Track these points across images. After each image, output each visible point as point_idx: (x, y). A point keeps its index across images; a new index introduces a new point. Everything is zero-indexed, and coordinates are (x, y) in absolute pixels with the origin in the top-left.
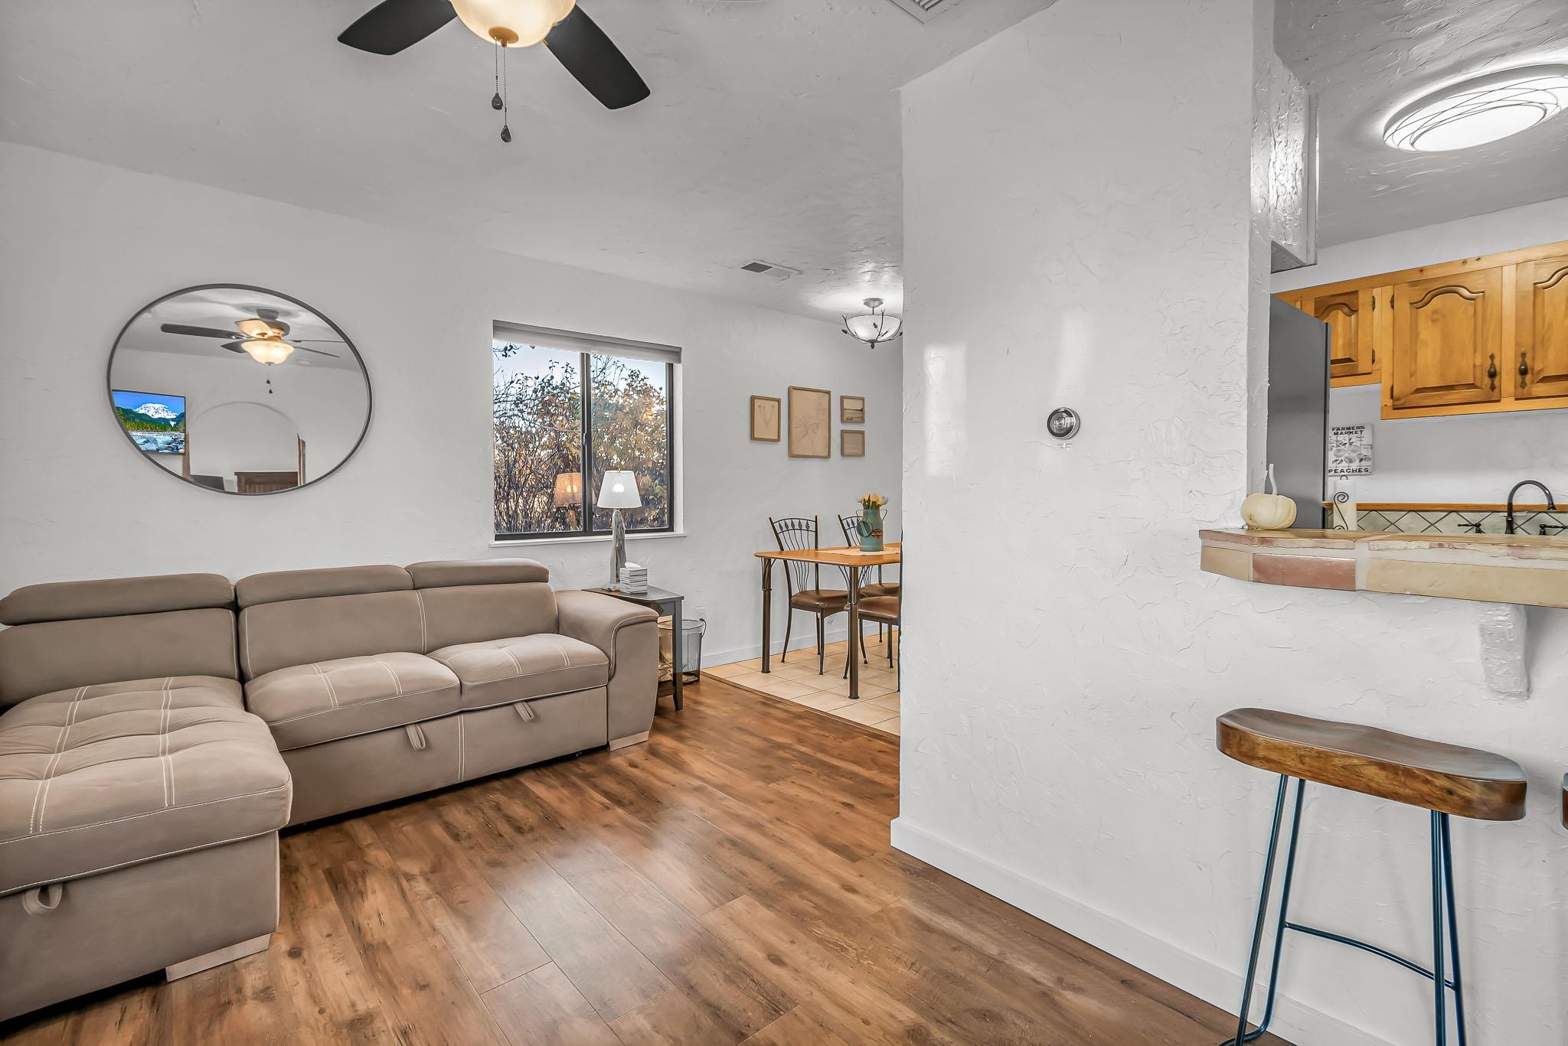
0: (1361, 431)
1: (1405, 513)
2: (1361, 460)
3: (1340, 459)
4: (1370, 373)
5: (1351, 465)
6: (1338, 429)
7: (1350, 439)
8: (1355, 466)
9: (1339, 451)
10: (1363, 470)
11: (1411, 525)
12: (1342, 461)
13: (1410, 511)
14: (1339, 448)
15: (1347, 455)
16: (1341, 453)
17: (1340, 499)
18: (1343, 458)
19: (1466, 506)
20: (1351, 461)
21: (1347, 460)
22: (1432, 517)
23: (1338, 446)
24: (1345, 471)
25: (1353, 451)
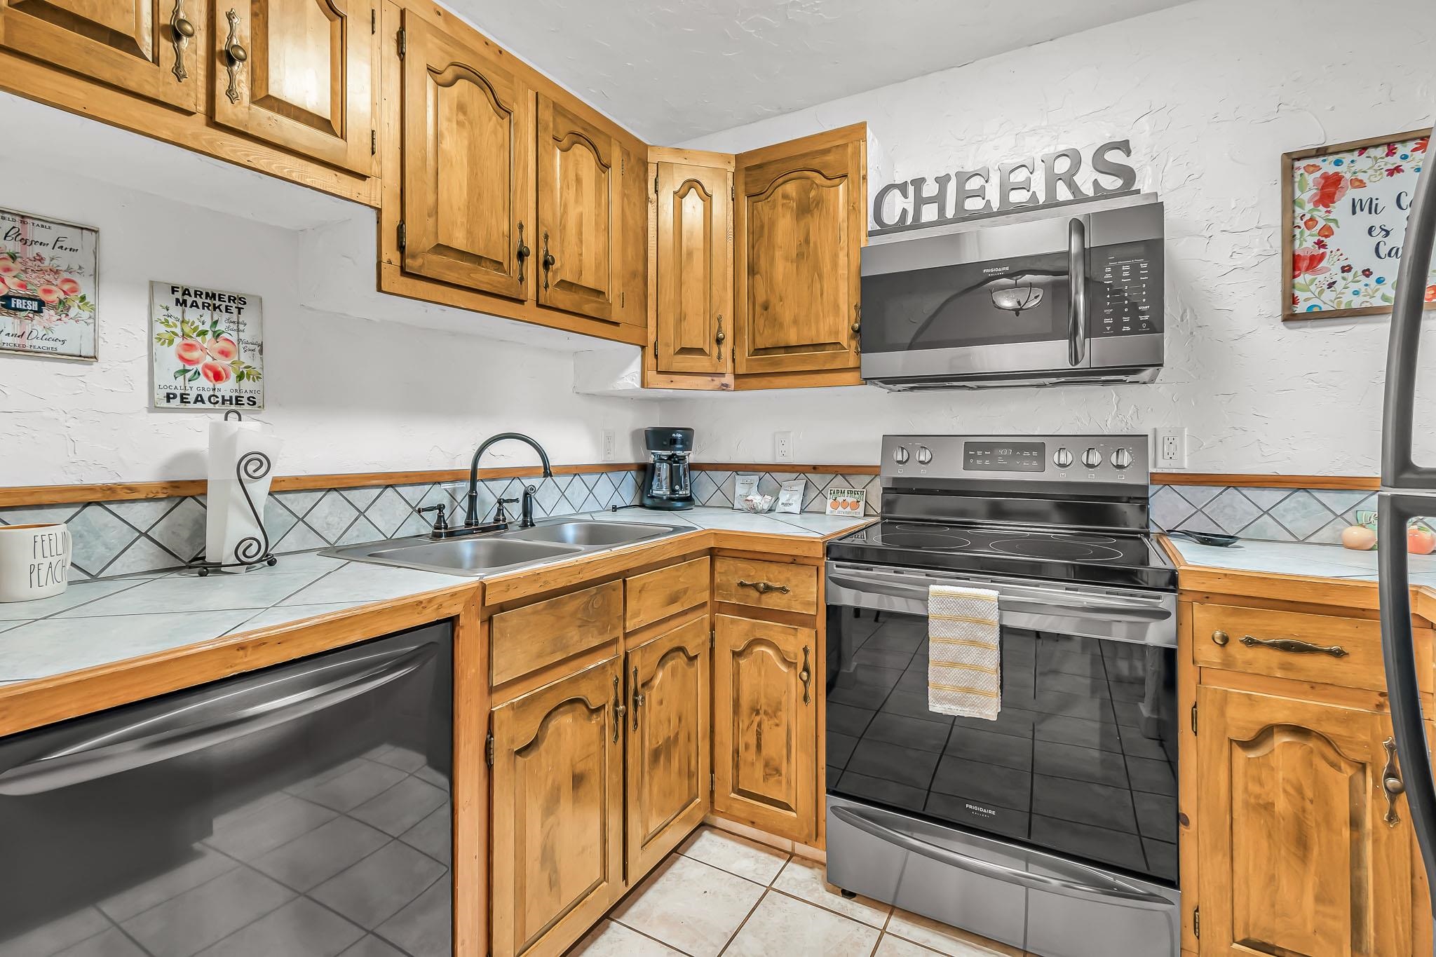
0: (239, 309)
1: (320, 494)
2: (240, 377)
3: (193, 368)
4: (363, 177)
5: (219, 385)
6: (186, 292)
7: (215, 323)
8: (227, 388)
9: (190, 347)
10: (245, 401)
11: (330, 519)
12: (198, 373)
13: (330, 490)
14: (189, 341)
15: (208, 360)
16: (195, 355)
17: (251, 468)
18: (199, 367)
19: (407, 475)
20: (218, 377)
21: (211, 374)
22: (361, 498)
23: (184, 335)
24: (206, 399)
25: (225, 353)
